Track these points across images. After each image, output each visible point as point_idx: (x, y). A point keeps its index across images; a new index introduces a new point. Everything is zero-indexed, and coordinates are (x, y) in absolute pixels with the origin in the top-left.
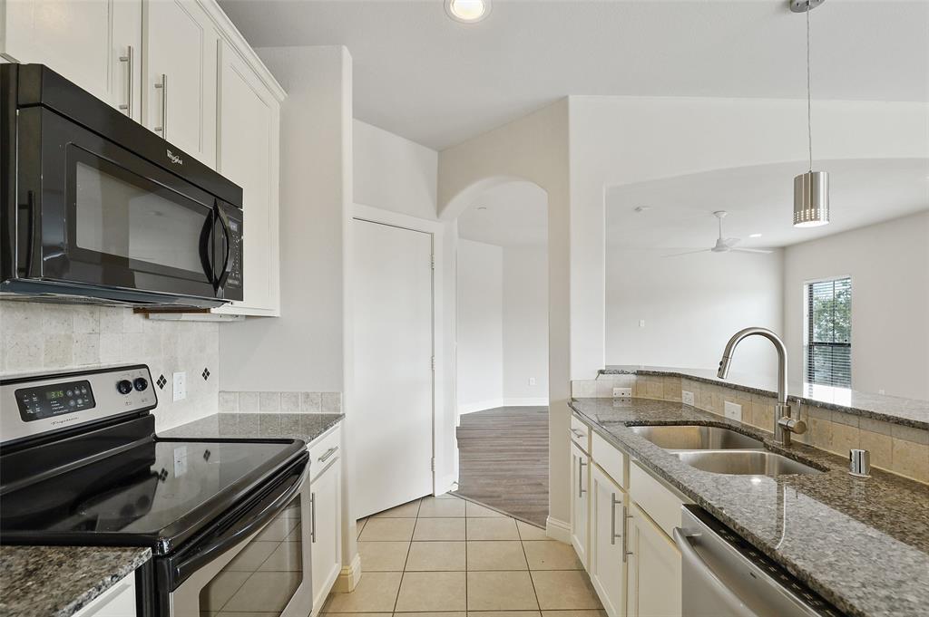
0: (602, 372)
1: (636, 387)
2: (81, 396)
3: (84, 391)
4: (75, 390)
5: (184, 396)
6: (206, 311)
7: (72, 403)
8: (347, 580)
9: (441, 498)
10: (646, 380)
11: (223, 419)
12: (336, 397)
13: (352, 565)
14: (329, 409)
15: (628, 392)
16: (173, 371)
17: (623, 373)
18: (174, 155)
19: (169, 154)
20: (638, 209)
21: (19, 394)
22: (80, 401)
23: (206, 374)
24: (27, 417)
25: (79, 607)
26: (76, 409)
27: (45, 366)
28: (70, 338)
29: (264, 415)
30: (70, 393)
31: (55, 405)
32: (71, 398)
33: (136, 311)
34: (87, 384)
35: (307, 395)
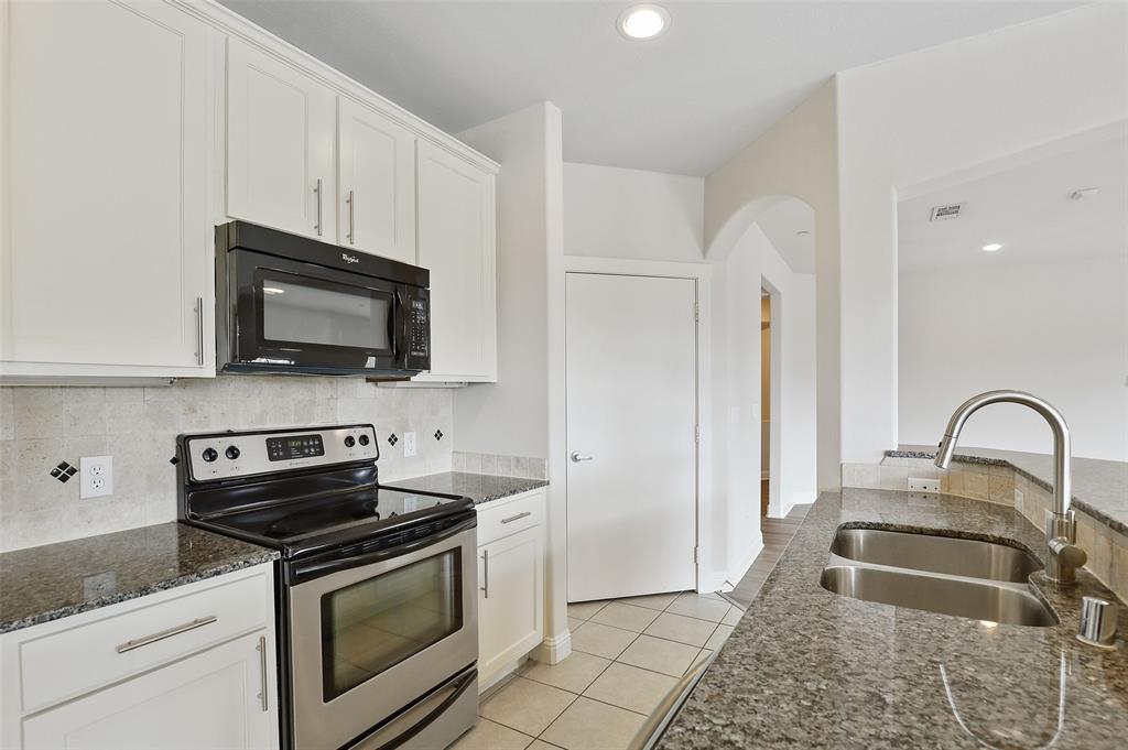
0: (889, 454)
1: (947, 480)
2: (314, 446)
3: (317, 443)
4: (311, 441)
5: (414, 453)
6: (408, 379)
7: (306, 451)
8: (549, 651)
9: (707, 597)
10: (963, 470)
11: (457, 477)
12: (540, 464)
13: (556, 638)
14: (536, 475)
15: (934, 486)
16: (405, 429)
17: (922, 455)
18: (349, 256)
19: (345, 257)
20: (1074, 195)
21: (268, 440)
22: (312, 450)
23: (439, 435)
24: (272, 458)
25: (218, 573)
26: (309, 455)
27: (295, 422)
28: (313, 402)
29: (485, 476)
30: (305, 444)
31: (294, 451)
32: (305, 447)
33: (368, 380)
34: (319, 438)
35: (518, 460)
